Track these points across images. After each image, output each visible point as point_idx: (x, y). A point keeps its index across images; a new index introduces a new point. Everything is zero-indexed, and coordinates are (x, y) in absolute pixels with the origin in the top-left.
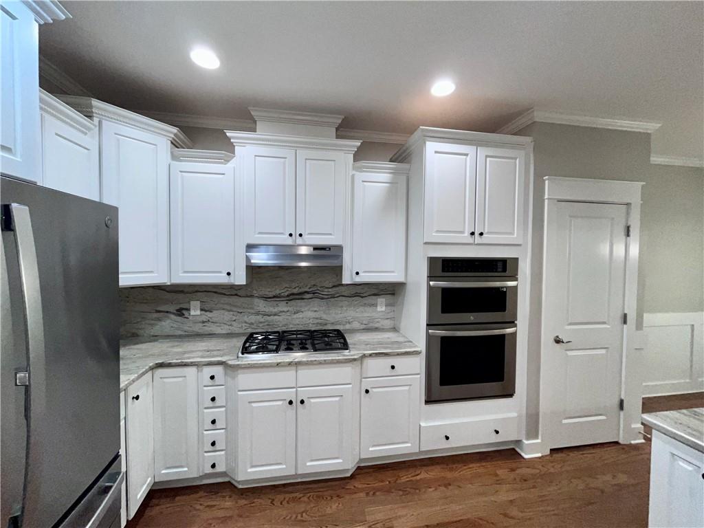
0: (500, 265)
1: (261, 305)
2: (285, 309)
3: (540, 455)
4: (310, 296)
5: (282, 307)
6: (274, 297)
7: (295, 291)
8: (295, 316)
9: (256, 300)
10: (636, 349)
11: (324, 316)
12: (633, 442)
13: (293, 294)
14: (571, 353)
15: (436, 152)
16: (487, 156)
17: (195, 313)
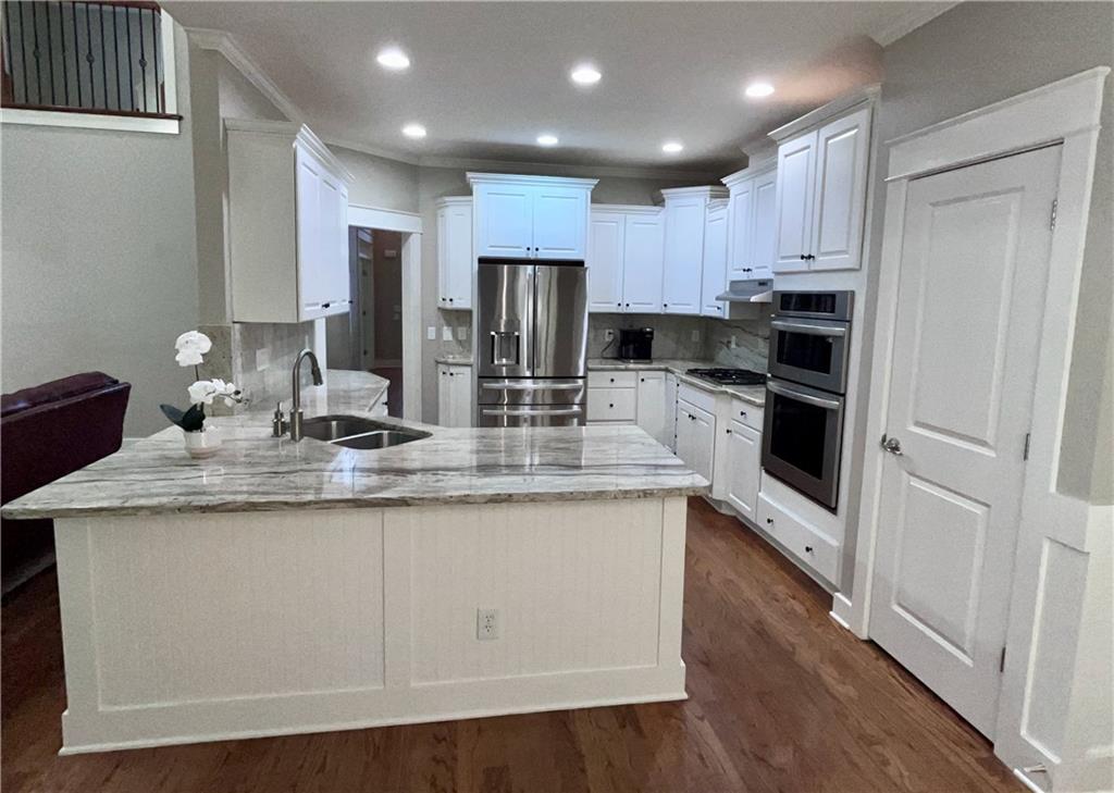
3: (846, 626)
14: (915, 483)
15: (786, 156)
16: (828, 139)
17: (733, 346)
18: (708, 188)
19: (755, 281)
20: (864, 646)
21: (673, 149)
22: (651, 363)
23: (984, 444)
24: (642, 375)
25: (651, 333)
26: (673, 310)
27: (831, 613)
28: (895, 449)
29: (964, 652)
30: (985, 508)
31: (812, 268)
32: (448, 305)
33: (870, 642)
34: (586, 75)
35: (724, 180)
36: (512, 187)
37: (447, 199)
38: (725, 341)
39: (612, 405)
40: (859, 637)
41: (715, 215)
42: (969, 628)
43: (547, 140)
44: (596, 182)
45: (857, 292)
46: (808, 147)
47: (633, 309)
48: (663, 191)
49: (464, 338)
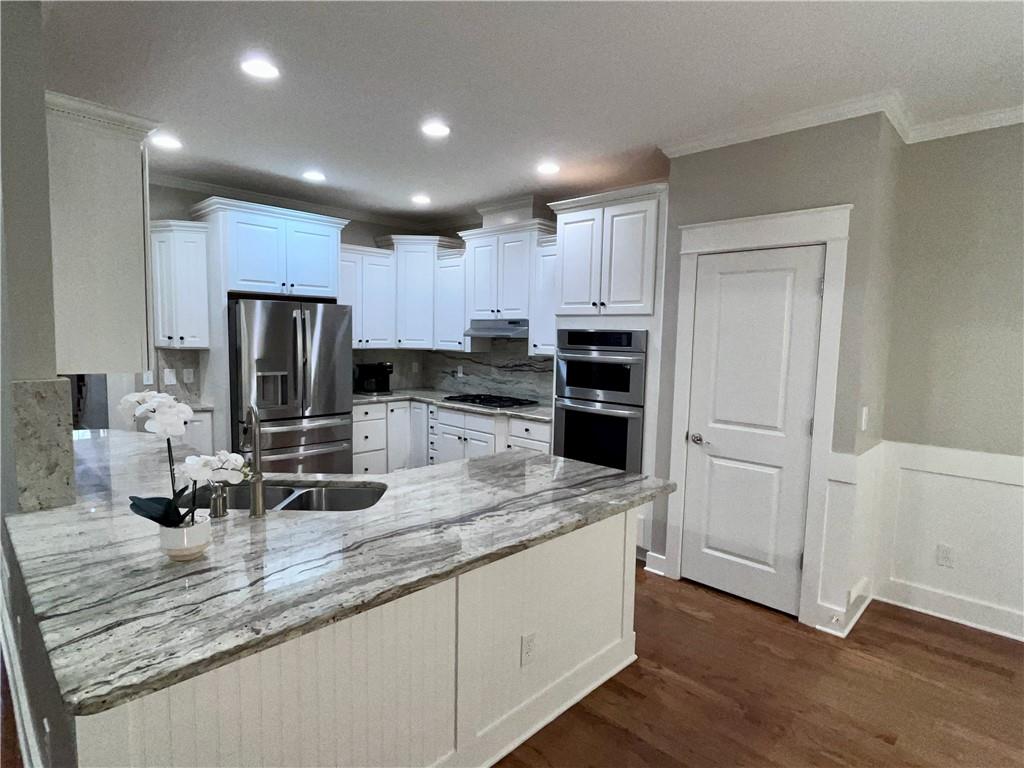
0: (624, 337)
1: (495, 374)
2: (511, 379)
3: (662, 574)
4: (527, 368)
5: (508, 377)
6: (504, 367)
7: (517, 363)
8: (517, 386)
9: (493, 369)
10: (830, 480)
11: (538, 390)
12: (818, 627)
13: (516, 366)
14: (716, 461)
15: (566, 224)
16: (614, 216)
17: (460, 375)
18: (438, 238)
19: (506, 320)
20: (679, 584)
21: (421, 201)
22: (391, 394)
23: (775, 428)
24: (391, 406)
25: (391, 367)
26: (407, 344)
27: (645, 568)
28: (698, 440)
29: (769, 566)
30: (777, 470)
31: (602, 313)
32: (177, 344)
33: (683, 580)
34: (435, 129)
35: (460, 234)
36: (266, 218)
37: (172, 222)
38: (449, 370)
39: (367, 437)
40: (674, 578)
41: (447, 262)
42: (771, 549)
43: (314, 176)
44: (346, 222)
45: (650, 332)
46: (593, 220)
47: (373, 345)
48: (393, 237)
49: (192, 380)
